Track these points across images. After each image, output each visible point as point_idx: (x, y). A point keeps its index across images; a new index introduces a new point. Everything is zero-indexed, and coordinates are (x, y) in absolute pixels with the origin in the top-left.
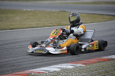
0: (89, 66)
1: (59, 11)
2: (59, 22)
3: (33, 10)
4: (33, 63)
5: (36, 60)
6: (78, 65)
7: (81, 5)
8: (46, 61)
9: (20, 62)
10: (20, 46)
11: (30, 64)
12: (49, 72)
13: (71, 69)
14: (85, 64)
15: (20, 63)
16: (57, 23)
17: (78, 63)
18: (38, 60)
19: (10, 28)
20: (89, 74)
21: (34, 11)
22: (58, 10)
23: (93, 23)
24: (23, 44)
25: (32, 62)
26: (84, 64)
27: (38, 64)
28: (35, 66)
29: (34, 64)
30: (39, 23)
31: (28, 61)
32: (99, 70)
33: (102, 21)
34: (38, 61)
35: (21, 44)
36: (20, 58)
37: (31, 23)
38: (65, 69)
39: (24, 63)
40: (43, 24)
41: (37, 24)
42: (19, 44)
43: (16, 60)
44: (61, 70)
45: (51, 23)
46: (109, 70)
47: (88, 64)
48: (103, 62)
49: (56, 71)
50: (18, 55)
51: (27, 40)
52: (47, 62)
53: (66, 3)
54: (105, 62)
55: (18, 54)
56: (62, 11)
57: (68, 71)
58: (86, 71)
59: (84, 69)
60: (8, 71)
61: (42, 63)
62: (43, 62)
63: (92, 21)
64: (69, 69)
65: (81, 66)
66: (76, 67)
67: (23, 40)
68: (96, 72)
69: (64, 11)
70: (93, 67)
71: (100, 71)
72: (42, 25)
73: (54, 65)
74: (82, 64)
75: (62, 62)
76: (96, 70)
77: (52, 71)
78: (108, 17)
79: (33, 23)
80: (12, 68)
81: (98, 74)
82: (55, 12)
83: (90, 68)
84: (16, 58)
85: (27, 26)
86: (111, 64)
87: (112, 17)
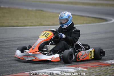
1: (36, 10)
6: (80, 69)
14: (87, 68)
16: (38, 23)
17: (79, 67)
22: (34, 9)
24: (10, 43)
26: (85, 68)
28: (34, 68)
30: (17, 21)
33: (85, 22)
35: (8, 44)
40: (23, 23)
41: (17, 23)
42: (6, 44)
45: (32, 23)
47: (89, 68)
48: (104, 67)
51: (13, 39)
56: (39, 10)
60: (8, 72)
64: (71, 72)
65: (83, 70)
66: (77, 71)
69: (42, 11)
70: (95, 72)
78: (90, 19)
83: (92, 72)
86: (113, 69)
87: (94, 19)
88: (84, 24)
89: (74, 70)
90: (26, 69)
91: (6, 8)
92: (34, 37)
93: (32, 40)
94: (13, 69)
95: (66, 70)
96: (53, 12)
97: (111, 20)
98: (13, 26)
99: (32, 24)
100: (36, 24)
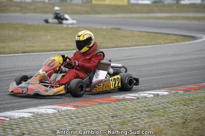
0: (79, 110)
7: (147, 21)
12: (10, 119)
13: (48, 115)
14: (77, 107)
19: (24, 51)
21: (77, 27)
22: (110, 27)
26: (75, 107)
44: (32, 116)
46: (104, 116)
53: (129, 18)
54: (110, 103)
56: (114, 29)
57: (42, 117)
65: (67, 110)
66: (58, 112)
69: (119, 29)
73: (31, 107)
82: (105, 30)
85: (49, 48)
89: (54, 110)
96: (132, 31)
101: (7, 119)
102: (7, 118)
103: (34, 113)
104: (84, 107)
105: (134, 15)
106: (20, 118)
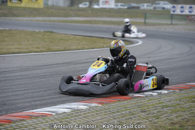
0: (107, 106)
1: (45, 32)
2: (47, 46)
3: (8, 29)
4: (30, 102)
5: (33, 98)
6: (93, 105)
8: (48, 99)
9: (12, 100)
10: (4, 79)
11: (26, 102)
12: (57, 114)
13: (85, 110)
14: (102, 103)
15: (13, 102)
16: (45, 48)
17: (92, 102)
18: (36, 97)
20: (110, 117)
21: (10, 30)
23: (93, 48)
24: (7, 75)
25: (29, 100)
26: (100, 103)
27: (38, 102)
28: (35, 105)
29: (33, 103)
30: (20, 47)
31: (22, 99)
32: (122, 111)
33: (105, 46)
34: (37, 99)
35: (4, 76)
36: (10, 94)
37: (9, 47)
38: (77, 110)
39: (19, 101)
40: (27, 49)
41: (18, 48)
42: (2, 76)
43: (6, 97)
44: (72, 111)
45: (38, 48)
46: (134, 111)
47: (105, 103)
49: (65, 112)
50: (6, 91)
51: (11, 69)
52: (49, 101)
53: (50, 21)
54: (127, 101)
55: (6, 89)
56: (48, 32)
57: (81, 112)
58: (106, 112)
59: (101, 110)
61: (43, 102)
62: (43, 100)
63: (92, 47)
64: (82, 109)
65: (96, 106)
66: (90, 108)
67: (6, 70)
68: (119, 114)
69: (52, 32)
70: (113, 108)
71: (123, 113)
72: (26, 51)
74: (97, 103)
75: (69, 101)
76: (118, 112)
77: (60, 112)
79: (13, 47)
80: (4, 108)
81: (122, 117)
82: (39, 33)
83: (109, 109)
84: (4, 95)
86: (135, 104)
88: (104, 47)
89: (85, 107)
90: (24, 108)
91: (6, 30)
92: (38, 66)
93: (36, 70)
94: (8, 107)
95: (75, 106)
96: (66, 34)
97: (138, 42)
98: (13, 53)
99: (38, 50)
100: (44, 49)
101: (54, 114)
102: (54, 112)
103: (72, 109)
104: (107, 103)
105: (52, 18)
106: (63, 113)
